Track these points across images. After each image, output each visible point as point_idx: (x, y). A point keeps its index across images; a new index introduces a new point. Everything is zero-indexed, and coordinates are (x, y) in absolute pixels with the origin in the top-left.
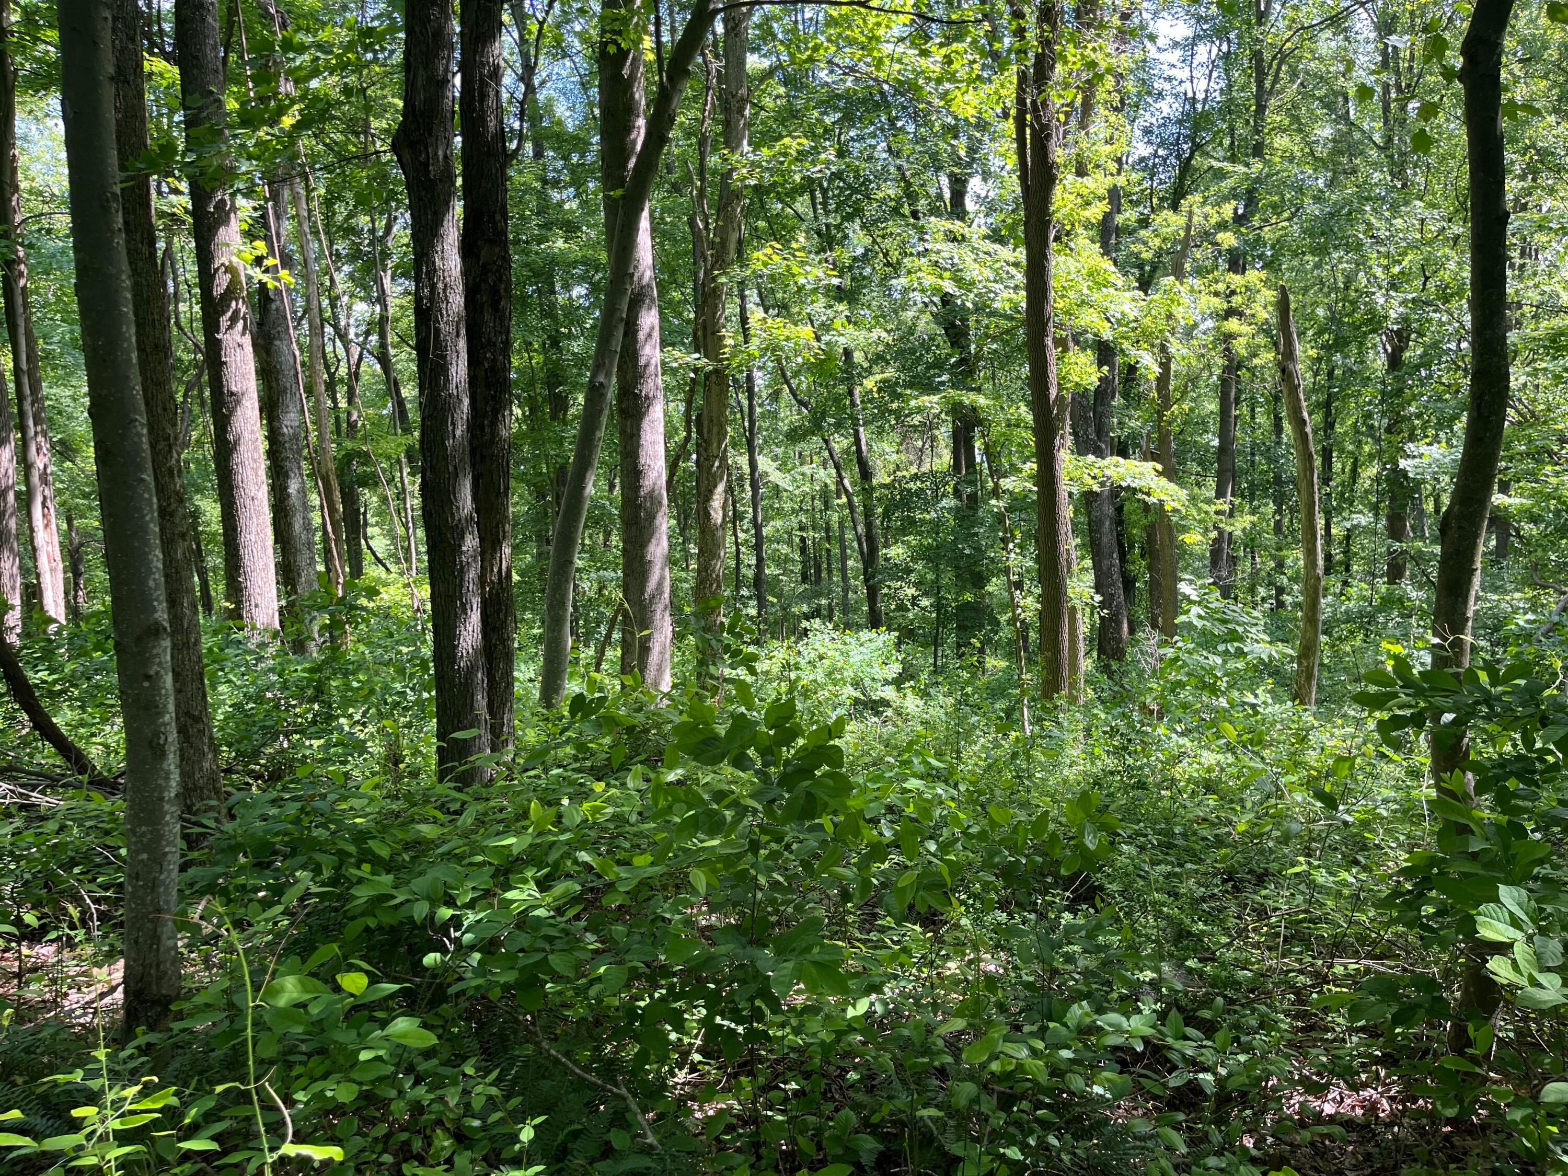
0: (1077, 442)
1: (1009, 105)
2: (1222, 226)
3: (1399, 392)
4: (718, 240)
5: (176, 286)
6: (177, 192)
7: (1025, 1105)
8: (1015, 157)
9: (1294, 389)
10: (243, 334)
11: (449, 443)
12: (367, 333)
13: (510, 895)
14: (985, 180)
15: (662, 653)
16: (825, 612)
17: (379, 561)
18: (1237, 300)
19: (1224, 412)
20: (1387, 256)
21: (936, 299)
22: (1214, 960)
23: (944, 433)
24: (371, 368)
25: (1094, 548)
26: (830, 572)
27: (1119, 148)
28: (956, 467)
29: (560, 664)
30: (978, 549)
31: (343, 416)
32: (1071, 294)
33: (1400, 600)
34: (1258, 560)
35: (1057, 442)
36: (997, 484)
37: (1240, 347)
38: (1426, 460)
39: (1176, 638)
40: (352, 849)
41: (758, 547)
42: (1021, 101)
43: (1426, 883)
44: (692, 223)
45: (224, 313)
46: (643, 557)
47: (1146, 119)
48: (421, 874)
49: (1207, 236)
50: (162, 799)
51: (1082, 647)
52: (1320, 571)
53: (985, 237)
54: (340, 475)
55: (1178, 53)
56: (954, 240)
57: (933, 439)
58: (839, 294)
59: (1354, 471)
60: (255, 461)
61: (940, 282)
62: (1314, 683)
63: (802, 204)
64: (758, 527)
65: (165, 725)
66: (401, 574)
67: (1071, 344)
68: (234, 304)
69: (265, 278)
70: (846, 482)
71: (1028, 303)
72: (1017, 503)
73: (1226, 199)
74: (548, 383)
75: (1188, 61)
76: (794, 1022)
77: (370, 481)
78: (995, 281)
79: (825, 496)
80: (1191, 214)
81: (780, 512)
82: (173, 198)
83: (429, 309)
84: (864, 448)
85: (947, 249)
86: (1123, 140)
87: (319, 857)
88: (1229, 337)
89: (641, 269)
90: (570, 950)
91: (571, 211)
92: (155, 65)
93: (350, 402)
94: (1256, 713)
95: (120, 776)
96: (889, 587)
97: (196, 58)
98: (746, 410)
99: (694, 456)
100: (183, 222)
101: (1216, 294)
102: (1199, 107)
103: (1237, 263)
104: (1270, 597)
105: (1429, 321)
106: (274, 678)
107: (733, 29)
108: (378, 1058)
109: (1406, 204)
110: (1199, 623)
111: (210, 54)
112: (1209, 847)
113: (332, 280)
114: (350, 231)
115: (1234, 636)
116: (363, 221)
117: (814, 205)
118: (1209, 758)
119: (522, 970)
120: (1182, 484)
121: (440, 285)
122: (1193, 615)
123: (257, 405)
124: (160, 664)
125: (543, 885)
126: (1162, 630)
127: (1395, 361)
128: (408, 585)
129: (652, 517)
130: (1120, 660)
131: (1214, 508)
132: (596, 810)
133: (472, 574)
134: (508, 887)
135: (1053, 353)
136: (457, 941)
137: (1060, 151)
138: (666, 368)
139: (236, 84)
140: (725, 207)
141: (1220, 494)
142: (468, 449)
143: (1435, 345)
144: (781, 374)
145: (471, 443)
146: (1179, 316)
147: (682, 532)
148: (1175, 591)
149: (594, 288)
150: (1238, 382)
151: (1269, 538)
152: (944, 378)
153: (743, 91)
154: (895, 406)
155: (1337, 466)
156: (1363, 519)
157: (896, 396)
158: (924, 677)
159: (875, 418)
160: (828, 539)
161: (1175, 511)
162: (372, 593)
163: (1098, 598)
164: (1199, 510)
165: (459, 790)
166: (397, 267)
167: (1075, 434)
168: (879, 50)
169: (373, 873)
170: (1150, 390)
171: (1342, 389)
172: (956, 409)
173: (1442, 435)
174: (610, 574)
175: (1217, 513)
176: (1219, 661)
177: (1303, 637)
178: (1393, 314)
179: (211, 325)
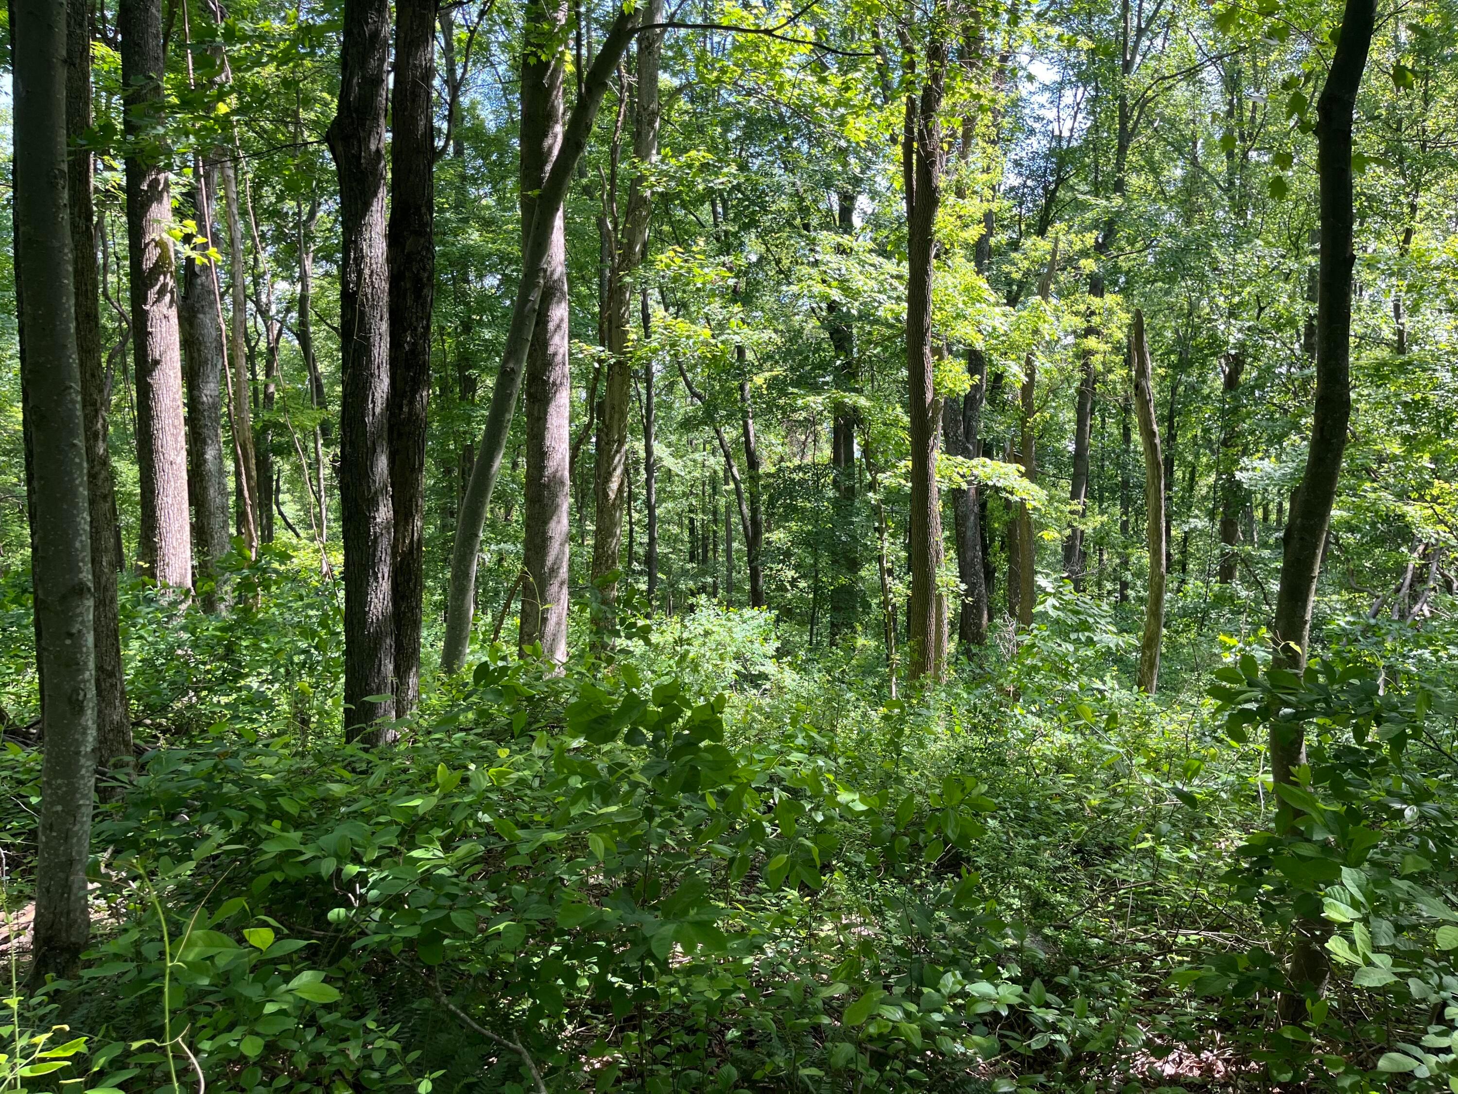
0: (946, 441)
1: (897, 132)
2: (1084, 253)
3: (1235, 410)
4: (625, 241)
5: (106, 257)
6: (111, 168)
7: (898, 1064)
8: (902, 180)
9: (1145, 404)
10: (171, 306)
11: (368, 420)
12: (288, 310)
13: (416, 854)
14: (873, 199)
15: (558, 624)
16: (710, 590)
17: (289, 526)
18: (1096, 320)
19: (1081, 422)
20: (1230, 287)
21: (824, 305)
22: (1068, 928)
23: (826, 429)
24: (290, 343)
25: (959, 542)
26: (715, 551)
27: (994, 177)
28: (836, 460)
29: (462, 631)
30: (854, 538)
31: (261, 388)
32: (948, 307)
33: (1231, 598)
34: (1105, 557)
35: (931, 443)
36: (874, 478)
37: (1096, 362)
38: (1258, 473)
39: (1033, 625)
40: (261, 805)
41: (650, 527)
42: (909, 129)
43: (1264, 861)
44: (601, 223)
45: (152, 286)
46: (545, 533)
47: (1018, 152)
48: (327, 832)
49: (1070, 261)
50: (78, 753)
51: (946, 629)
52: (1163, 570)
53: (871, 251)
54: (257, 444)
55: (1047, 95)
56: (844, 252)
57: (816, 434)
58: (735, 296)
59: (1192, 478)
60: (175, 427)
61: (828, 290)
62: (1156, 671)
63: (705, 212)
64: (651, 508)
65: (84, 681)
66: (312, 539)
67: (946, 353)
68: (162, 278)
69: (194, 254)
70: (735, 470)
71: (909, 314)
72: (893, 496)
73: (1088, 229)
74: (459, 365)
75: (1056, 102)
76: (682, 982)
77: (284, 450)
78: (879, 292)
79: (714, 481)
80: (1057, 240)
81: (672, 496)
82: (107, 174)
83: (355, 293)
84: (752, 439)
85: (834, 261)
86: (999, 170)
87: (229, 813)
88: (1089, 353)
89: (553, 264)
90: (471, 908)
91: (488, 207)
92: (99, 49)
93: (268, 375)
94: (1104, 698)
95: (31, 726)
96: (771, 569)
97: (138, 45)
98: (644, 398)
99: (594, 440)
100: (117, 198)
101: (1076, 314)
102: (1064, 144)
103: (1097, 287)
104: (1115, 590)
105: (1264, 347)
106: (185, 636)
107: (647, 48)
108: (282, 1012)
109: (1249, 242)
110: (1053, 613)
111: (152, 43)
112: (1060, 821)
113: (256, 260)
114: (275, 214)
115: (1084, 626)
116: (289, 205)
117: (714, 212)
118: (1062, 738)
119: (423, 926)
120: (1042, 485)
121: (367, 271)
122: (1048, 606)
123: (179, 374)
124: (83, 622)
125: (447, 845)
126: (1020, 619)
127: (1231, 382)
128: (317, 551)
129: (554, 496)
130: (979, 644)
131: (1069, 508)
132: (501, 775)
133: (384, 544)
134: (414, 846)
135: (930, 360)
136: (361, 897)
137: (943, 177)
138: (573, 359)
139: (172, 71)
140: (634, 210)
141: (1075, 495)
142: (386, 426)
143: (1269, 369)
144: (678, 368)
145: (389, 421)
146: (1045, 332)
147: (579, 510)
148: (1032, 582)
149: (506, 280)
150: (1094, 394)
151: (1116, 535)
152: (827, 379)
153: (654, 106)
154: (781, 402)
155: (1178, 474)
156: (1200, 523)
157: (783, 393)
158: (802, 654)
159: (763, 413)
160: (715, 521)
161: (1035, 509)
162: (284, 557)
163: (963, 586)
164: (1056, 509)
165: (366, 750)
166: (319, 250)
167: (946, 434)
168: (781, 76)
169: (283, 829)
170: (1015, 398)
171: (1185, 405)
172: (838, 408)
173: (1272, 450)
174: (509, 546)
175: (1072, 512)
176: (1071, 648)
177: (1148, 629)
178: (1232, 340)
179: (138, 297)
